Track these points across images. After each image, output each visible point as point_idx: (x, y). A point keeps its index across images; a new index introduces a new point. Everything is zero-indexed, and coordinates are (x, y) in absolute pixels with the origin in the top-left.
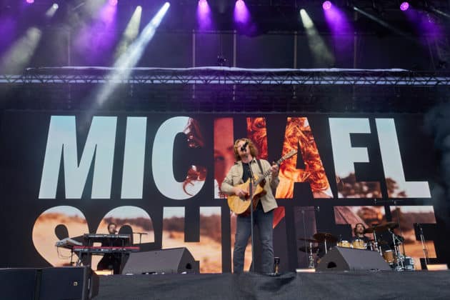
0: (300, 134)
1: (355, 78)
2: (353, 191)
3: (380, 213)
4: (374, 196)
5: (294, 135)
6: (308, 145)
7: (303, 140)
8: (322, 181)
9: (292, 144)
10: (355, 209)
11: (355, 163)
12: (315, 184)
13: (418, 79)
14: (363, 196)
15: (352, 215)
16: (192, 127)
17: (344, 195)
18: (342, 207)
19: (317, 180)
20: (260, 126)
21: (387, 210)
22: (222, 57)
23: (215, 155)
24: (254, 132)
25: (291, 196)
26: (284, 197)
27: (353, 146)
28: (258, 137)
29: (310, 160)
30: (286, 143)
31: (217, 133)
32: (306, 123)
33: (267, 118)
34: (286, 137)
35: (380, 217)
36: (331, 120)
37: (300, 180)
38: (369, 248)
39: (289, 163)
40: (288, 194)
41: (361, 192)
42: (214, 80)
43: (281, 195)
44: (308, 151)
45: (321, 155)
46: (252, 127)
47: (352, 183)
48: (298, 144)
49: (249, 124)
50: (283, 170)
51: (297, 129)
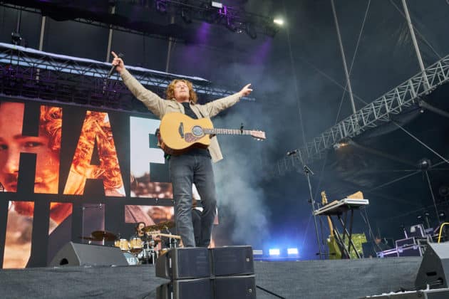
0: (98, 129)
1: (159, 80)
2: (145, 191)
3: (169, 213)
4: (166, 196)
5: (92, 129)
6: (105, 141)
7: (101, 136)
8: (116, 179)
9: (89, 139)
11: (151, 164)
12: (108, 181)
13: (216, 90)
14: (155, 196)
15: (143, 214)
17: (137, 194)
19: (110, 178)
20: (55, 116)
22: (18, 35)
24: (48, 121)
25: (81, 192)
26: (73, 193)
27: (151, 146)
28: (51, 128)
29: (106, 157)
30: (81, 137)
32: (106, 119)
33: (65, 109)
34: (83, 130)
35: (169, 217)
36: (131, 118)
37: (93, 177)
38: (145, 247)
39: (83, 158)
40: (77, 191)
41: (154, 192)
42: (5, 58)
43: (71, 191)
44: (105, 147)
45: (118, 153)
46: (45, 116)
47: (146, 183)
48: (95, 139)
49: (43, 113)
50: (76, 164)
51: (96, 124)
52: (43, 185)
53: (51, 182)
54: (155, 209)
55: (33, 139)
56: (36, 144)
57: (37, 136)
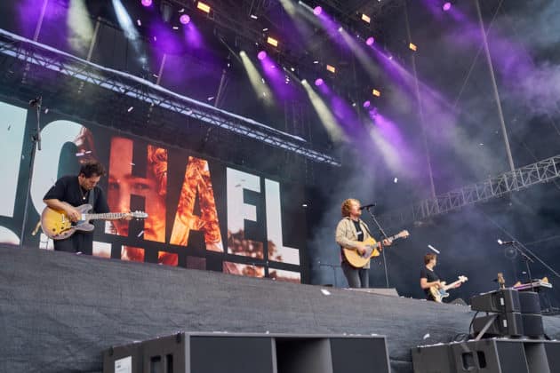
2: (240, 248)
3: (260, 273)
4: (258, 256)
5: (194, 177)
6: (205, 191)
7: (201, 185)
8: (215, 233)
9: (191, 187)
10: (241, 267)
11: (245, 220)
12: (208, 234)
14: (248, 254)
15: (238, 272)
16: (84, 138)
17: (234, 251)
18: (230, 263)
19: (210, 231)
20: (160, 157)
21: (266, 271)
23: (110, 180)
24: (154, 163)
25: (185, 244)
26: (178, 244)
27: (245, 202)
28: (158, 170)
29: (206, 208)
30: (185, 184)
31: (114, 154)
32: (206, 168)
33: (170, 151)
34: (186, 177)
36: (228, 169)
37: (196, 229)
39: (186, 206)
40: (183, 241)
41: (247, 250)
43: (176, 241)
44: (205, 198)
45: (217, 205)
46: (152, 157)
47: (241, 240)
48: (197, 188)
49: (150, 153)
50: (181, 212)
51: (197, 171)
52: (151, 232)
53: (159, 229)
54: (248, 268)
55: (142, 180)
56: (145, 186)
57: (145, 177)
